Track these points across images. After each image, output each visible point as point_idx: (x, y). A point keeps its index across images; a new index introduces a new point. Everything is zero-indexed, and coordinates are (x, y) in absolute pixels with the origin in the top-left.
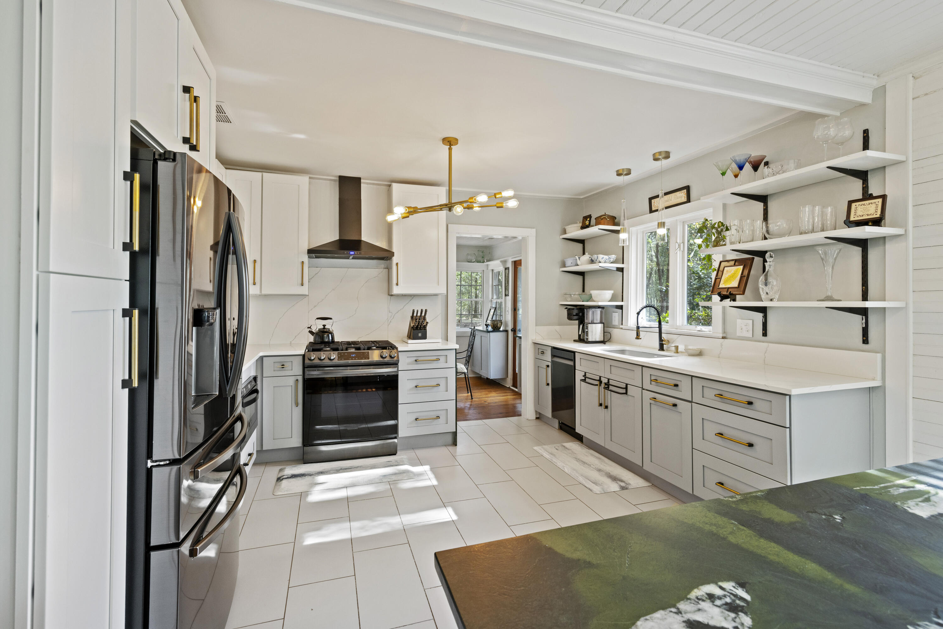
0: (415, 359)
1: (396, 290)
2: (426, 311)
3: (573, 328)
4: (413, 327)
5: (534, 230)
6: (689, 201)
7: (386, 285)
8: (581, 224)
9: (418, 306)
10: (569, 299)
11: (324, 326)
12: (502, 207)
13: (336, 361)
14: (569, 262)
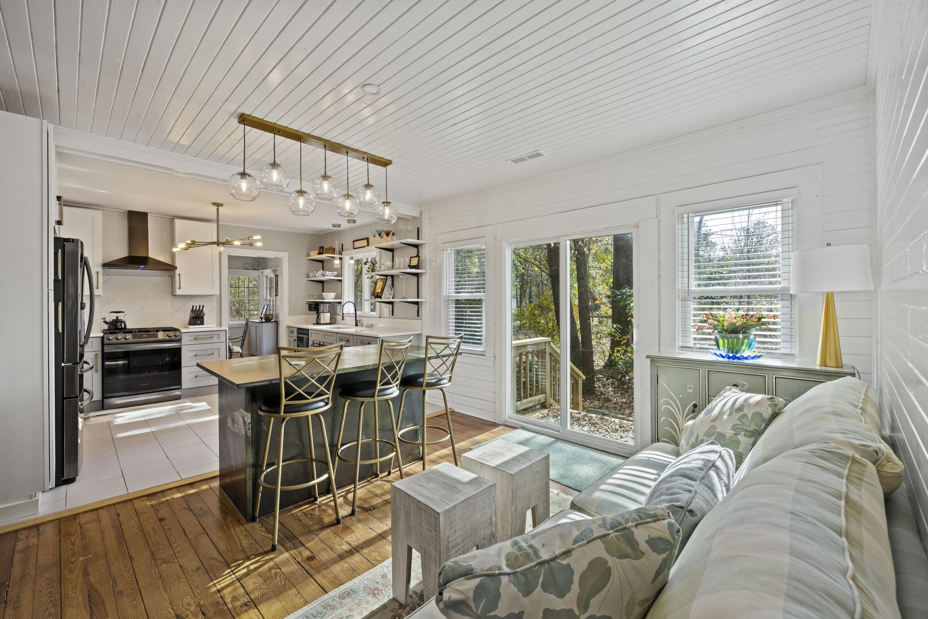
0: (194, 337)
1: (178, 292)
2: (203, 306)
3: (313, 316)
4: (193, 317)
5: (287, 253)
6: (368, 245)
7: (170, 288)
8: (318, 252)
9: (197, 303)
10: (312, 298)
11: (117, 317)
12: (252, 245)
13: (131, 340)
14: (311, 275)
